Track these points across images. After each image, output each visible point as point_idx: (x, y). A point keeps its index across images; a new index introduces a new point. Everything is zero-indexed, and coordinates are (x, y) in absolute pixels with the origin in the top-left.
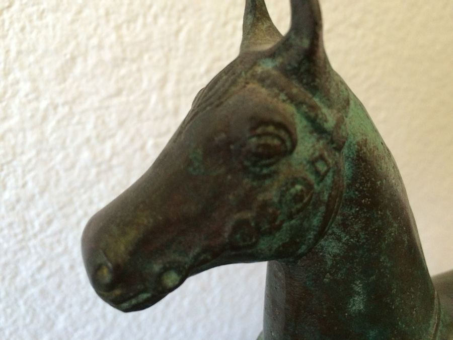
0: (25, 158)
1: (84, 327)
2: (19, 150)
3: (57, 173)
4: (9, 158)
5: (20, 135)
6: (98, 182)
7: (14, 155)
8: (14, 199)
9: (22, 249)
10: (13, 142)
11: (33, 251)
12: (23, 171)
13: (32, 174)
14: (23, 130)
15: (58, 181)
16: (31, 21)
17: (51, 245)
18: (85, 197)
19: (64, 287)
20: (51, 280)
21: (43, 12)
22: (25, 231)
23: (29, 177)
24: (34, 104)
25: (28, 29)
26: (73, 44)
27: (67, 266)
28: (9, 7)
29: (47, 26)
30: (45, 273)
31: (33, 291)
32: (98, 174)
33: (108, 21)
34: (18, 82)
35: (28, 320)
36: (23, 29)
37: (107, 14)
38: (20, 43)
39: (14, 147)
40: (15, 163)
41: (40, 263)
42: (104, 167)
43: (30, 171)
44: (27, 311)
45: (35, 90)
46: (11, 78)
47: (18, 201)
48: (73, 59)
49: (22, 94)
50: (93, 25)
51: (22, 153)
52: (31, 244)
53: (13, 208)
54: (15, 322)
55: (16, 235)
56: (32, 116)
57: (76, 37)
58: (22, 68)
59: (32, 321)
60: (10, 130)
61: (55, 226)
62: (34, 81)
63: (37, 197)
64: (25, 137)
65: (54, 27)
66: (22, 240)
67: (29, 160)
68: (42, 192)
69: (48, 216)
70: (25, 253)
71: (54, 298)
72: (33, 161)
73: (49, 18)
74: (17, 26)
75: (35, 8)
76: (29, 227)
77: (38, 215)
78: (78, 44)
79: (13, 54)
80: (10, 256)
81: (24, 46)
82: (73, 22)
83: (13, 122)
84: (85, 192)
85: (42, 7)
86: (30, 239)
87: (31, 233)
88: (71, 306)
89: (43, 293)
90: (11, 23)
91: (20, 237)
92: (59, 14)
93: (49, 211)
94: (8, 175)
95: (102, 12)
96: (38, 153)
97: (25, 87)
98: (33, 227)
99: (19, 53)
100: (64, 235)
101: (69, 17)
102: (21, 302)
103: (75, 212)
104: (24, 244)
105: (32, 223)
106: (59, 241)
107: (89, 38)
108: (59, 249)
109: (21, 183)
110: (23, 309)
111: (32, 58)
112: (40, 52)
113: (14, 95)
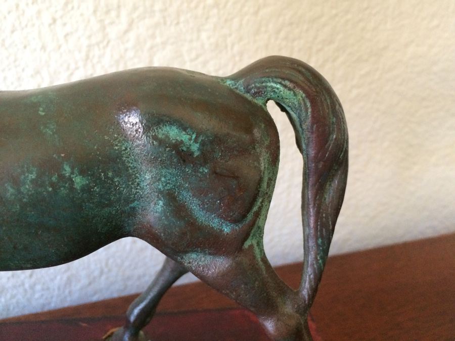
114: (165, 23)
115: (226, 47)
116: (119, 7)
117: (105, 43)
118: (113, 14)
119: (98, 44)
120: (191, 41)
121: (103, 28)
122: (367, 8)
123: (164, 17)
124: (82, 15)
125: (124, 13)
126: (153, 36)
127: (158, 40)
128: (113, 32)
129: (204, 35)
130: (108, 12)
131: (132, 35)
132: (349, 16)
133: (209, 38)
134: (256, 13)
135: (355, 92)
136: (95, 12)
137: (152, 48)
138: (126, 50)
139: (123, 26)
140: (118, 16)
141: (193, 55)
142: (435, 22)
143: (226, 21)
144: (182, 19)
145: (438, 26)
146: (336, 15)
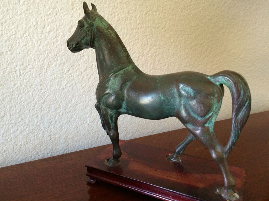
0: (62, 52)
1: (80, 103)
2: (60, 50)
3: (70, 57)
4: (58, 52)
5: (61, 46)
6: (81, 60)
7: (59, 51)
8: (60, 63)
9: (62, 77)
10: (59, 48)
11: (65, 78)
12: (62, 56)
13: (64, 57)
14: (61, 45)
15: (70, 59)
16: (61, 18)
17: (70, 77)
18: (77, 64)
19: (73, 90)
20: (70, 87)
21: (64, 15)
22: (63, 72)
23: (63, 57)
24: (64, 38)
25: (61, 20)
26: (72, 23)
27: (74, 84)
28: (57, 14)
29: (65, 19)
30: (69, 85)
31: (66, 90)
32: (80, 57)
33: (80, 16)
34: (59, 33)
35: (64, 99)
36: (60, 20)
37: (79, 15)
38: (59, 23)
39: (59, 49)
40: (60, 53)
41: (67, 82)
42: (82, 55)
43: (63, 56)
44: (64, 96)
45: (64, 34)
46: (58, 31)
47: (61, 64)
48: (72, 26)
49: (61, 36)
50: (76, 18)
51: (61, 51)
52: (65, 76)
53: (60, 66)
54: (61, 99)
55: (61, 73)
56: (63, 41)
57: (72, 21)
58: (60, 29)
59: (65, 99)
60: (58, 45)
61: (70, 72)
62: (63, 32)
63: (65, 63)
64: (62, 47)
65: (67, 18)
66: (62, 75)
67: (63, 53)
68: (67, 62)
69: (68, 68)
70: (63, 78)
71: (71, 93)
72: (64, 53)
73: (66, 17)
74: (58, 19)
75: (62, 14)
76: (64, 71)
77: (66, 68)
78: (73, 22)
79: (58, 26)
80: (59, 79)
81: (60, 24)
82: (71, 17)
83: (59, 43)
84: (77, 62)
85: (64, 14)
86: (64, 75)
87: (64, 73)
88: (76, 96)
89: (68, 91)
90: (57, 18)
91: (62, 74)
92: (68, 15)
93: (69, 67)
94: (58, 56)
95: (78, 14)
96: (65, 51)
97: (61, 34)
98: (65, 71)
99: (59, 25)
100: (73, 74)
101: (70, 16)
102: (63, 93)
103: (75, 68)
104: (63, 76)
105: (65, 70)
106: (71, 76)
107: (75, 21)
108: (72, 78)
109: (61, 59)
110: (63, 95)
111: (62, 27)
112: (64, 25)
113: (59, 36)
114: (159, 48)
115: (176, 54)
116: (147, 44)
117: (143, 55)
118: (146, 46)
119: (141, 55)
120: (166, 53)
121: (143, 51)
122: (218, 39)
123: (159, 46)
124: (137, 47)
125: (148, 46)
126: (156, 52)
127: (157, 53)
128: (145, 52)
129: (170, 51)
130: (144, 46)
131: (150, 53)
132: (212, 42)
133: (171, 52)
134: (185, 43)
135: (215, 66)
136: (141, 46)
137: (155, 55)
138: (148, 57)
139: (148, 50)
140: (147, 47)
141: (167, 57)
142: (239, 42)
143: (176, 46)
144: (164, 46)
145: (240, 43)
146: (208, 42)
